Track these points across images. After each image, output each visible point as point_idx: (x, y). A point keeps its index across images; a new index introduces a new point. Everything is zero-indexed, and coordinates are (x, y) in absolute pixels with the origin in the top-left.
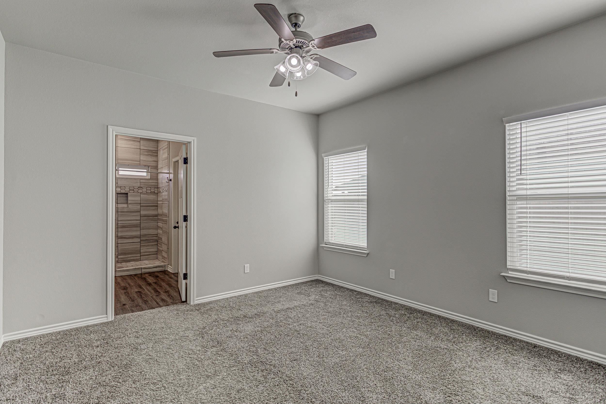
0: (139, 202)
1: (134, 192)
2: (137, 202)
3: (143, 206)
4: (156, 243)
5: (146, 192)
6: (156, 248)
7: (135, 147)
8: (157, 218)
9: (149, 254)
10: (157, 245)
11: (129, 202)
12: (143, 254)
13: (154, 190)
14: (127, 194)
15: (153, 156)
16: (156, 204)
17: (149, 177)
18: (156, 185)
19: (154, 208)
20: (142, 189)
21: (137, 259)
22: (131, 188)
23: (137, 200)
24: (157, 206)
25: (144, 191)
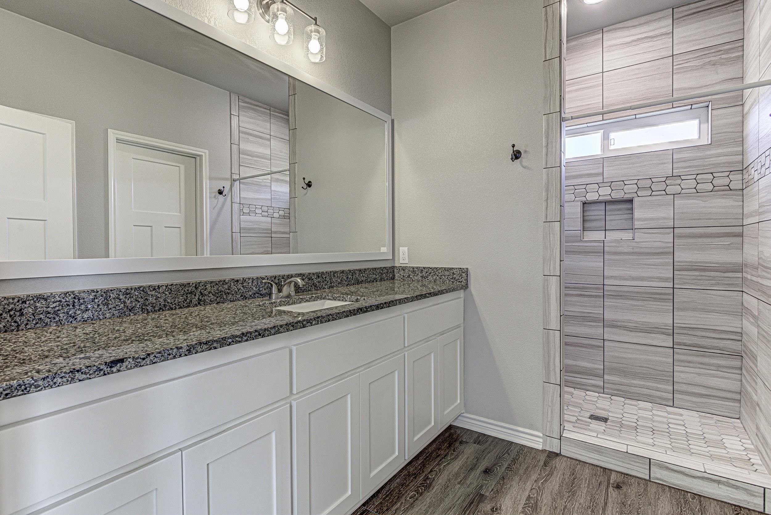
0: (671, 224)
1: (653, 193)
2: (661, 223)
3: (681, 237)
4: (737, 363)
5: (694, 191)
6: (736, 380)
7: (656, 55)
8: (739, 275)
9: (706, 395)
10: (741, 369)
11: (637, 224)
12: (684, 388)
13: (726, 181)
14: (631, 201)
15: (722, 64)
16: (738, 230)
17: (706, 140)
18: (738, 162)
19: (727, 241)
20: (679, 181)
21: (660, 398)
22: (641, 184)
23: (665, 218)
24: (741, 235)
25: (687, 187)
